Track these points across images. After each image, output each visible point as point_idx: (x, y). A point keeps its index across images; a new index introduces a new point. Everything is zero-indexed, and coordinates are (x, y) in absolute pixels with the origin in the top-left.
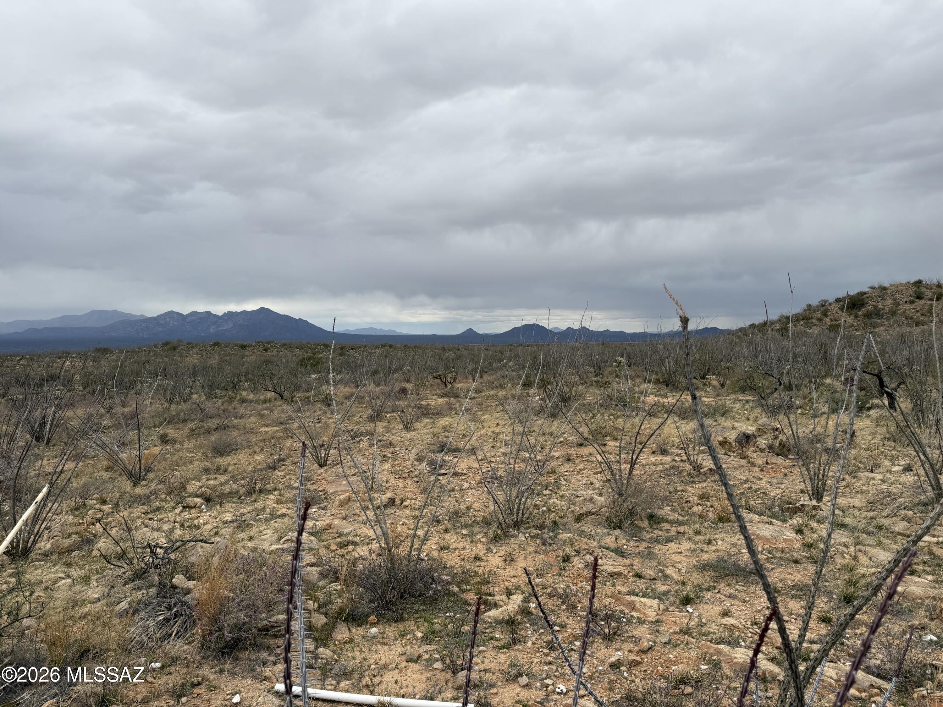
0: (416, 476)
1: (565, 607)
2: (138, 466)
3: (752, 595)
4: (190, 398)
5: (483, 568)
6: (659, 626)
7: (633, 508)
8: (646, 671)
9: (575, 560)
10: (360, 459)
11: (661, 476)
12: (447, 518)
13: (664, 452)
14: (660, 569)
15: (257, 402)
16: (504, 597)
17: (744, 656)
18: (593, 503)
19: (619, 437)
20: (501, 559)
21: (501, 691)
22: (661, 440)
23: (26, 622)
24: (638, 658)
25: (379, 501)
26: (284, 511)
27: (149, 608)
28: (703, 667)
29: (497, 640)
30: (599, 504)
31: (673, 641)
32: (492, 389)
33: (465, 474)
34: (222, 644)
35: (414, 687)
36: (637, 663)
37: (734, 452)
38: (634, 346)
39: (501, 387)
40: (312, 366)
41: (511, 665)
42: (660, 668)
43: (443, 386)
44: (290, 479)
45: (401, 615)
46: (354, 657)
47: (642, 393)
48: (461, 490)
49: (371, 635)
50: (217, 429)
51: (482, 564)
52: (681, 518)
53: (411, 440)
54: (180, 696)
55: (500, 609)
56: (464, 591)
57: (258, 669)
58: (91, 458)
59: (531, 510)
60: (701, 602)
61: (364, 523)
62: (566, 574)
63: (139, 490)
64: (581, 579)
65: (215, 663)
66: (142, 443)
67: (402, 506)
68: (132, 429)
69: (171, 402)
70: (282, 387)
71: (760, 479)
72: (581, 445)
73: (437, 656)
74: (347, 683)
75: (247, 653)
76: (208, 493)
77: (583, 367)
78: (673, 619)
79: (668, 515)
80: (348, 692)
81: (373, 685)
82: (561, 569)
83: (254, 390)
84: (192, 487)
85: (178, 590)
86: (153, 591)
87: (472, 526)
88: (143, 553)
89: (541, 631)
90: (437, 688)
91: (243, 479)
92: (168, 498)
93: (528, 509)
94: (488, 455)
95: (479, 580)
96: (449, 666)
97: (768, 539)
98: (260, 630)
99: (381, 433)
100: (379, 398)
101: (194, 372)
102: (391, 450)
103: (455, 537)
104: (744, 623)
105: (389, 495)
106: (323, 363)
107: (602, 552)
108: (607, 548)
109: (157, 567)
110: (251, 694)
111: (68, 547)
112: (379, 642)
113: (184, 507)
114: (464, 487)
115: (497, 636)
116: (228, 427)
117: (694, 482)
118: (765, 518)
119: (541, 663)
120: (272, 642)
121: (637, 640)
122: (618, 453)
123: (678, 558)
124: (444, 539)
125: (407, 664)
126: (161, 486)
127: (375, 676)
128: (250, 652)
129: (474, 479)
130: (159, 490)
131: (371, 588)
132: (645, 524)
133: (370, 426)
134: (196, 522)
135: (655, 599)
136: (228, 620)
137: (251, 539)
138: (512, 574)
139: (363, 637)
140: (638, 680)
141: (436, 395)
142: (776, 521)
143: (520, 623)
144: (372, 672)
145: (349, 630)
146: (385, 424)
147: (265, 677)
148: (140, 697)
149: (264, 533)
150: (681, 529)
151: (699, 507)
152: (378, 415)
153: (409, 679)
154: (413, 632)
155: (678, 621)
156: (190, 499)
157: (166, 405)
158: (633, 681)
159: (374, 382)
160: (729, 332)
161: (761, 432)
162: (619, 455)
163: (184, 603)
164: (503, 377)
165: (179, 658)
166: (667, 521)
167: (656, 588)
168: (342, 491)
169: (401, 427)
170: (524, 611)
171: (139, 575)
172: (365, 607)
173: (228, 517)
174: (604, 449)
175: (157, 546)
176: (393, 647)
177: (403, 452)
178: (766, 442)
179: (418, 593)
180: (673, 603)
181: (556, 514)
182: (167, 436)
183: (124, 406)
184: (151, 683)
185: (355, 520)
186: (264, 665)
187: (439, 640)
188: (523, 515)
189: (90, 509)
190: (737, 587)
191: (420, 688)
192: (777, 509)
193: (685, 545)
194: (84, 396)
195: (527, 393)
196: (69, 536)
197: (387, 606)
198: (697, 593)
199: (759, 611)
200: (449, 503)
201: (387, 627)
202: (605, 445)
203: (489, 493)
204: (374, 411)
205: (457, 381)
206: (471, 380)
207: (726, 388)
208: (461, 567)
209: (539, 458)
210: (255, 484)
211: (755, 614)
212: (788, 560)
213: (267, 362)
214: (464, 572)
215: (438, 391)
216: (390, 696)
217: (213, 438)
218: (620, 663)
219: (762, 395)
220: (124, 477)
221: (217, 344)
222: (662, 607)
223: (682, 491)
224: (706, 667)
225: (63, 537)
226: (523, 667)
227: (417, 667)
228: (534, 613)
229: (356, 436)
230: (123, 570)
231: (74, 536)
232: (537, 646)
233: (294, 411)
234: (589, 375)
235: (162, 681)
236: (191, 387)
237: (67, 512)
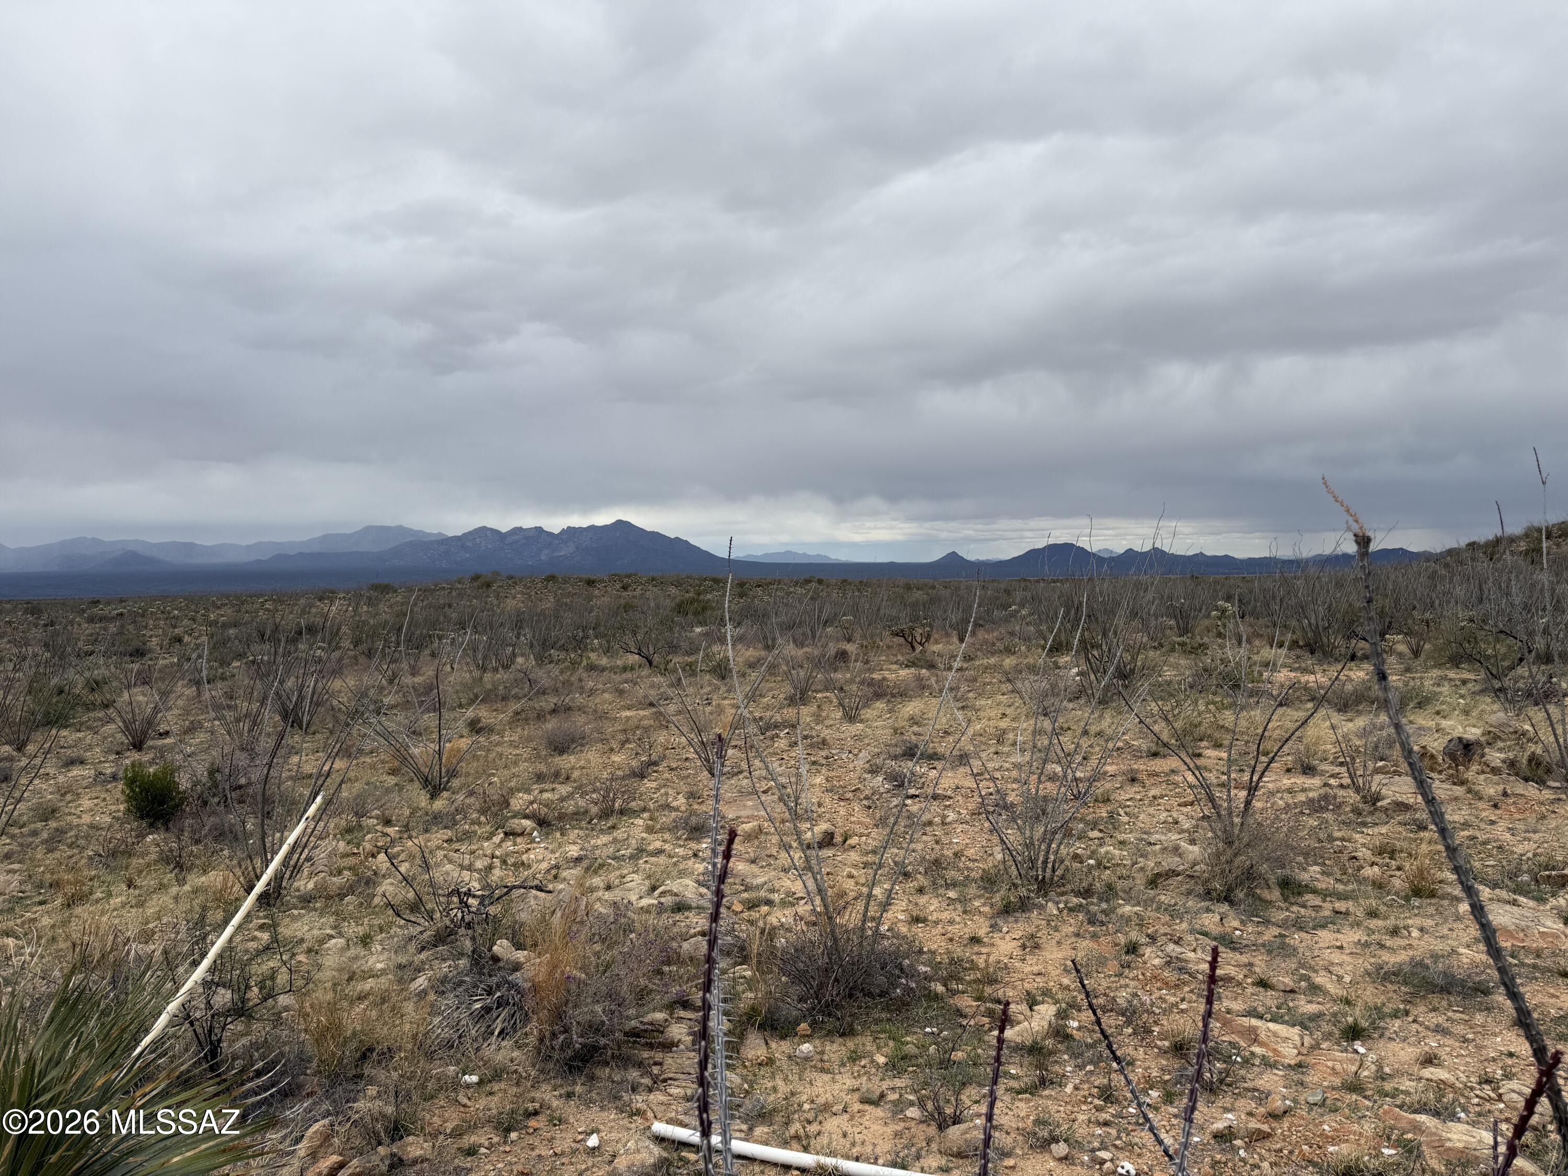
0: (867, 798)
1: (1130, 1030)
2: (437, 768)
3: (1480, 1029)
4: (513, 662)
5: (984, 956)
6: (1303, 1073)
7: (1252, 866)
8: (1281, 1150)
9: (1148, 951)
10: (775, 766)
11: (1302, 813)
12: (922, 870)
13: (1308, 770)
14: (1302, 975)
15: (613, 670)
16: (1024, 1007)
17: (1465, 1138)
18: (1180, 856)
19: (1226, 743)
20: (1015, 944)
21: (1021, 1164)
22: (1302, 748)
23: (283, 1000)
24: (1265, 1128)
25: (809, 834)
26: (658, 844)
27: (461, 989)
28: (1386, 1151)
29: (1013, 1077)
30: (1191, 857)
31: (1328, 1102)
32: (993, 654)
33: (950, 798)
34: (570, 1053)
35: (875, 1145)
36: (1265, 1136)
37: (1440, 772)
38: (1252, 581)
39: (1009, 651)
40: (696, 613)
41: (1038, 1122)
42: (1305, 1147)
43: (908, 649)
44: (667, 794)
45: (851, 1025)
46: (775, 1089)
47: (1266, 665)
48: (943, 823)
49: (802, 1055)
50: (554, 711)
51: (984, 950)
52: (1340, 887)
53: (857, 738)
54: (508, 1130)
55: (1017, 1028)
56: (953, 993)
57: (626, 1097)
58: (367, 754)
59: (1067, 863)
60: (1381, 1036)
61: (785, 870)
62: (1131, 975)
63: (439, 804)
64: (1159, 984)
65: (559, 1081)
66: (444, 732)
67: (846, 846)
68: (428, 710)
69: (484, 669)
70: (651, 649)
71: (1493, 823)
72: (1155, 755)
73: (911, 1097)
74: (766, 1130)
75: (607, 1070)
76: (543, 813)
77: (1156, 619)
78: (1330, 1064)
79: (1318, 880)
80: (767, 1145)
81: (807, 1136)
82: (1122, 966)
83: (607, 651)
84: (519, 801)
85: (501, 964)
86: (463, 962)
87: (965, 886)
88: (449, 903)
89: (1089, 1068)
90: (913, 1149)
91: (594, 791)
92: (483, 819)
93: (1062, 861)
94: (990, 765)
95: (979, 976)
96: (932, 1115)
97: (1509, 931)
98: (626, 1034)
99: (808, 724)
100: (802, 667)
101: (519, 624)
102: (824, 753)
103: (935, 902)
104: (1464, 1079)
105: (823, 826)
106: (712, 609)
107: (1197, 940)
108: (1205, 934)
109: (469, 926)
110: (614, 1135)
111: (339, 888)
112: (815, 1067)
113: (506, 834)
114: (948, 820)
115: (1013, 1071)
116: (569, 709)
117: (1364, 824)
118: (1504, 894)
119: (1090, 1122)
120: (645, 1055)
121: (1262, 1096)
122: (1225, 769)
123: (1336, 957)
124: (916, 904)
125: (861, 1107)
126: (472, 800)
127: (809, 1122)
128: (612, 1069)
129: (966, 807)
130: (469, 806)
131: (799, 977)
132: (1275, 894)
133: (790, 713)
134: (524, 857)
135: (1294, 1025)
136: (578, 1015)
137: (608, 888)
138: (1036, 969)
139: (790, 1057)
140: (1266, 1165)
141: (896, 663)
142: (1525, 900)
143: (1051, 1053)
144: (806, 1115)
145: (767, 1044)
146: (813, 708)
147: (637, 1110)
148: (449, 1126)
149: (628, 879)
150: (1341, 906)
151: (1376, 868)
152: (803, 693)
153: (865, 1132)
154: (870, 1055)
155: (1338, 1067)
156: (516, 821)
157: (476, 674)
158: (1255, 1166)
159: (795, 641)
160: (1426, 557)
161: (1492, 738)
162: (1228, 774)
163: (512, 985)
164: (1012, 634)
165: (504, 1070)
166: (1315, 891)
167: (1297, 1007)
168: (748, 817)
169: (839, 714)
170: (1060, 1033)
171: (443, 937)
172: (791, 1009)
173: (574, 851)
174: (1200, 762)
175: (469, 894)
176: (837, 1077)
177: (844, 756)
178: (1502, 756)
179: (878, 991)
180: (1328, 1036)
181: (1114, 872)
182: (479, 721)
183: (413, 675)
184: (465, 1106)
185: (770, 865)
186: (633, 1090)
187: (914, 1071)
188: (1054, 871)
189: (368, 833)
190: (1450, 1014)
191: (884, 1147)
192: (1526, 878)
193: (1351, 936)
194: (355, 658)
195: (1055, 663)
196: (340, 873)
197: (828, 1009)
198: (1374, 1020)
199: (1494, 1060)
200: (923, 845)
201: (828, 1043)
202: (1199, 755)
203: (994, 830)
204: (795, 688)
205: (932, 640)
206: (955, 640)
207: (1423, 656)
208: (948, 952)
209: (1079, 774)
210: (614, 800)
211: (1486, 1064)
212: (1550, 971)
213: (628, 607)
214: (952, 961)
215: (899, 657)
216: (835, 1156)
217: (549, 726)
218: (1231, 1133)
219: (1494, 672)
220: (417, 784)
221: (551, 578)
222: (1307, 1040)
223: (1343, 839)
224: (1393, 1152)
225: (331, 874)
226: (1058, 1126)
227: (879, 1112)
228: (1077, 1038)
229: (768, 728)
230: (419, 929)
231: (346, 873)
232: (1082, 1093)
233: (671, 685)
234: (1168, 632)
235: (481, 1103)
236: (514, 646)
237: (335, 835)
